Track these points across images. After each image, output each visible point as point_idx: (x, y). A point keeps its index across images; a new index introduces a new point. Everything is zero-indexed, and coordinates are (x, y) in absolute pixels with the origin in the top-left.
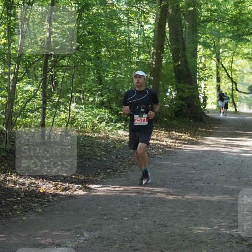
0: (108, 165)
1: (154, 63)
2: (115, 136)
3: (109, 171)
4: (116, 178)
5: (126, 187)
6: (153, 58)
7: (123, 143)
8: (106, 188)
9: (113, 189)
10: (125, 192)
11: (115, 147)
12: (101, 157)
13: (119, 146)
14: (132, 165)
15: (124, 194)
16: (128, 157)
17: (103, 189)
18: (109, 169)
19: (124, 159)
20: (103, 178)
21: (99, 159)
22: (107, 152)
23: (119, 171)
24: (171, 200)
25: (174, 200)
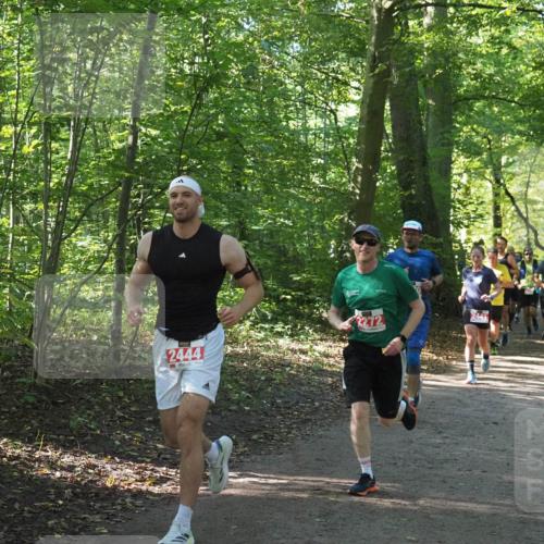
0: (253, 422)
1: (357, 191)
2: (271, 353)
3: (255, 437)
4: (270, 453)
5: (292, 478)
6: (355, 181)
7: (288, 369)
8: (247, 480)
9: (263, 481)
10: (289, 490)
11: (269, 380)
12: (238, 404)
13: (278, 378)
14: (305, 422)
15: (287, 494)
16: (298, 402)
17: (241, 480)
18: (256, 432)
19: (289, 408)
20: (242, 454)
21: (234, 408)
22: (251, 391)
23: (277, 437)
24: (387, 510)
25: (395, 510)
